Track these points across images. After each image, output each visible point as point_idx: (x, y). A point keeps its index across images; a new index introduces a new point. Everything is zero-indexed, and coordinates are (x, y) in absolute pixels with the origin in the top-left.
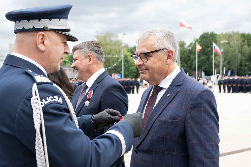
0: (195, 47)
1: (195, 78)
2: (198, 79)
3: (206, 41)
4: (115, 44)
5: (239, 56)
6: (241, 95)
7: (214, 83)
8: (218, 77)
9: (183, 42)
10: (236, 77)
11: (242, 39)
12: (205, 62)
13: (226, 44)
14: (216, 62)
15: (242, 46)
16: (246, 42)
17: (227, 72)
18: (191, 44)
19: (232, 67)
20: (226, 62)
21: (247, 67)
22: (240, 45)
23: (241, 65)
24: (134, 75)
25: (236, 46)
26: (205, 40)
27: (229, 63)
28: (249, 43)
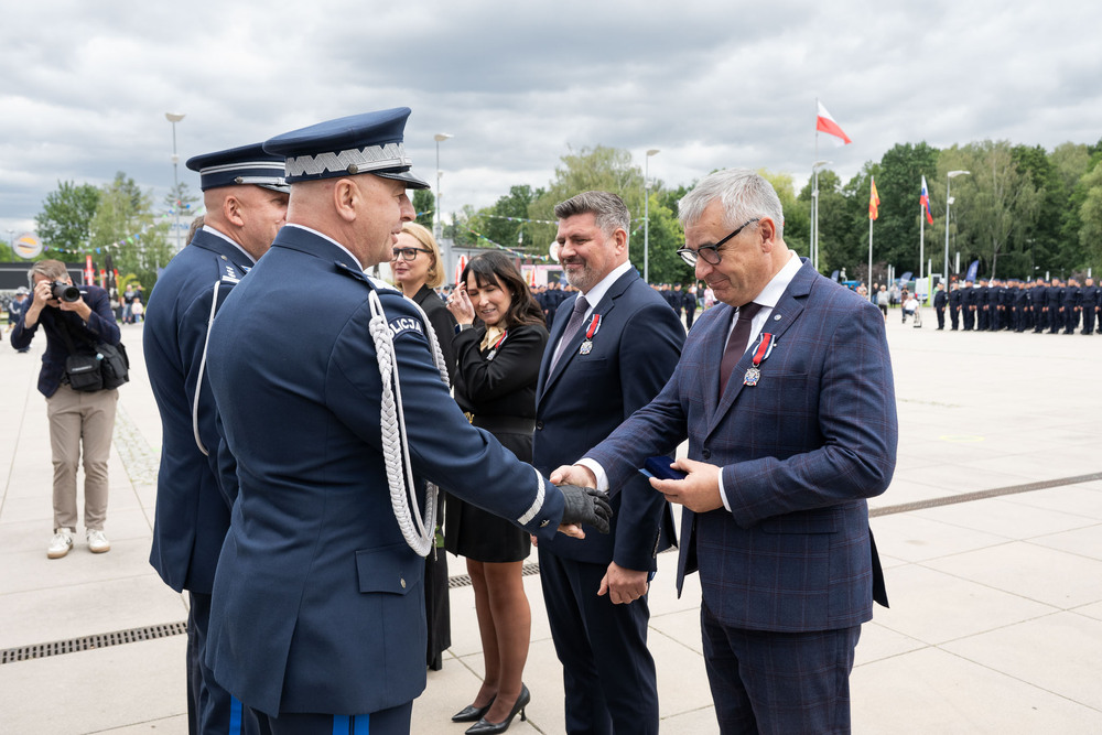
0: (865, 192)
1: (867, 285)
2: (873, 288)
3: (903, 170)
4: (623, 181)
5: (1007, 216)
6: (1004, 338)
7: (925, 301)
8: (936, 282)
9: (832, 174)
10: (991, 284)
11: (1015, 166)
12: (898, 236)
13: (964, 179)
14: (933, 236)
15: (1015, 187)
16: (1028, 174)
17: (965, 268)
18: (854, 181)
19: (983, 252)
20: (964, 235)
21: (1028, 252)
22: (1008, 183)
23: (1011, 247)
24: (680, 276)
25: (996, 188)
26: (899, 167)
27: (972, 239)
28: (1038, 176)
